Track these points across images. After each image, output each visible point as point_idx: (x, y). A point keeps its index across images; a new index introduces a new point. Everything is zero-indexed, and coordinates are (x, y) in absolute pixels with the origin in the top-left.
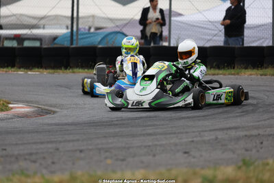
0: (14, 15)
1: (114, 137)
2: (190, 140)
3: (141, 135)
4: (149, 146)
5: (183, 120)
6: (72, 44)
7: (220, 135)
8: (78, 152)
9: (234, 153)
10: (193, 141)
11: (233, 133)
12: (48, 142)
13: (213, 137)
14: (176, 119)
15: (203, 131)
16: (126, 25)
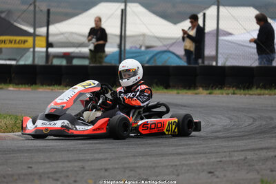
1: (143, 156)
2: (219, 160)
3: (171, 154)
4: (176, 165)
5: (218, 140)
7: (250, 155)
8: (103, 170)
9: (258, 173)
10: (221, 161)
11: (263, 154)
12: (76, 161)
13: (243, 157)
14: (211, 139)
15: (234, 151)
16: (173, 44)
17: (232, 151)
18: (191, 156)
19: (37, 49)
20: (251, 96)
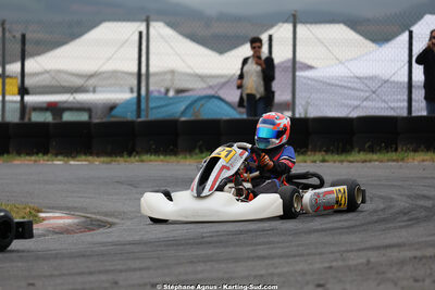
0: (47, 72)
1: (204, 262)
2: (327, 265)
3: (248, 258)
4: (262, 276)
5: (316, 234)
6: (139, 116)
8: (149, 287)
9: (396, 284)
10: (330, 267)
11: (395, 254)
12: (100, 272)
13: (364, 260)
14: (305, 233)
15: (348, 251)
16: (224, 84)
17: (344, 252)
18: (282, 260)
19: (8, 98)
20: (352, 164)
